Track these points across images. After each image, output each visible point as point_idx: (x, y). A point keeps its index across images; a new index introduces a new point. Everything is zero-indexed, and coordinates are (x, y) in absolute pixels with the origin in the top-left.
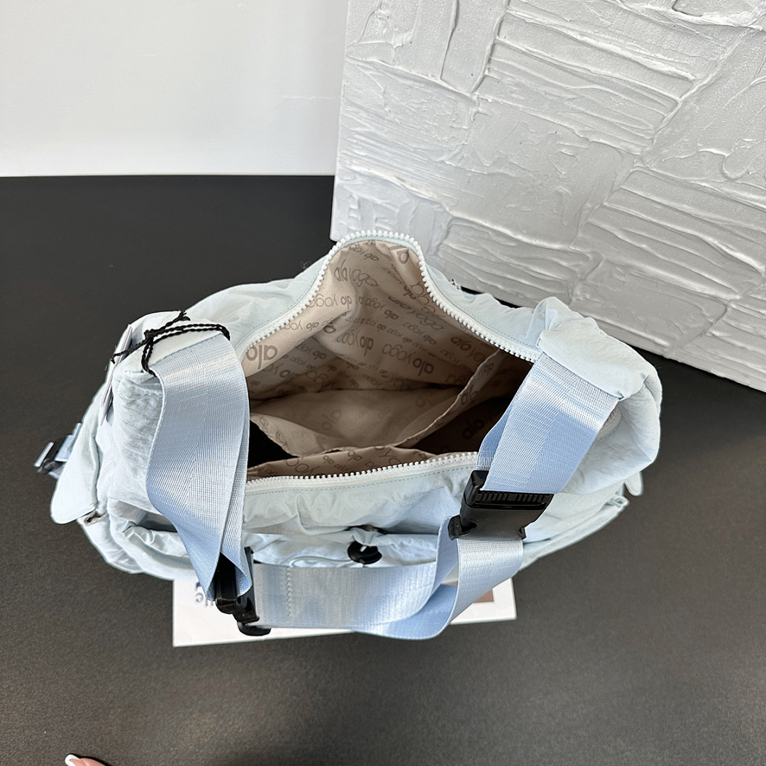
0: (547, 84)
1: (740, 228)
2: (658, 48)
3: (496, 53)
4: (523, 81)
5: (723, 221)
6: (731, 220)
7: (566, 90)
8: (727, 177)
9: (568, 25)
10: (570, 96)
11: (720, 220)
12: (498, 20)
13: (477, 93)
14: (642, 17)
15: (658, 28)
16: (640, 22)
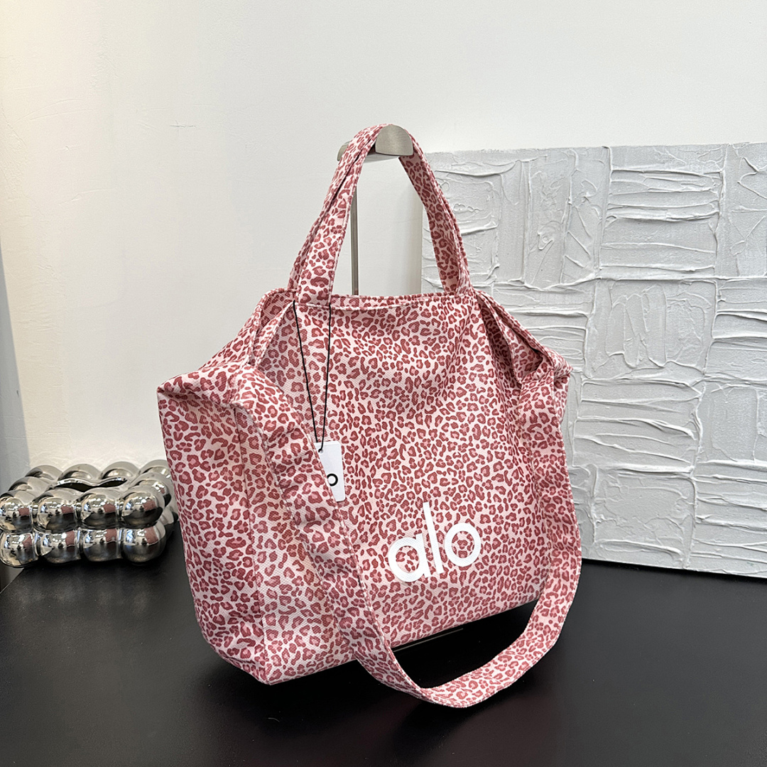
1: (658, 403)
5: (647, 402)
6: (651, 399)
8: (631, 368)
9: (521, 308)
11: (645, 402)
14: (550, 292)
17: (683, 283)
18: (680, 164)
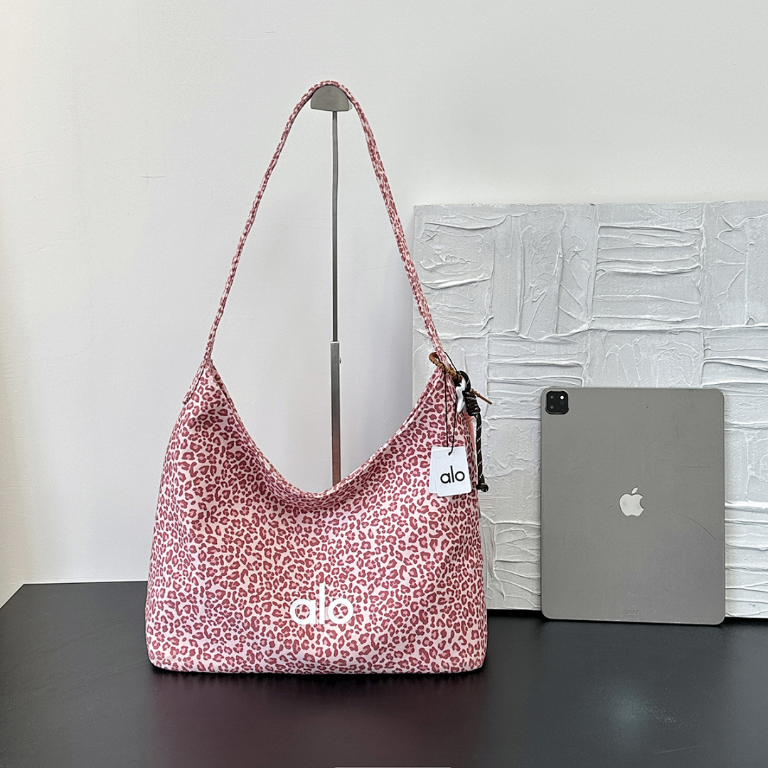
0: (520, 396)
2: (560, 356)
3: (490, 388)
4: (507, 399)
7: (530, 396)
9: (517, 359)
10: (533, 399)
12: (486, 368)
13: (486, 417)
14: (545, 343)
15: (555, 346)
16: (546, 346)
17: (670, 333)
18: (662, 222)
